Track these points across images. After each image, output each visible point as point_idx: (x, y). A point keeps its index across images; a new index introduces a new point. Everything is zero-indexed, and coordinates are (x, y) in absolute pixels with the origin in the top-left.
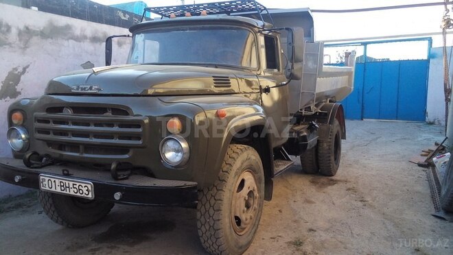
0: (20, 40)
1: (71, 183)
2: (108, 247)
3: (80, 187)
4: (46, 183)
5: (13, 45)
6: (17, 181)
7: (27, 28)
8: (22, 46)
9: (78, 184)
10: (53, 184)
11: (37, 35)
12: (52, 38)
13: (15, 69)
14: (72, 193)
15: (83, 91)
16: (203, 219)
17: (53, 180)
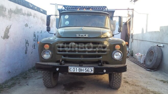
1: (84, 69)
3: (88, 70)
4: (72, 69)
5: (7, 16)
6: (57, 70)
7: (11, 9)
8: (10, 17)
11: (13, 13)
12: (17, 14)
13: (8, 27)
17: (75, 68)
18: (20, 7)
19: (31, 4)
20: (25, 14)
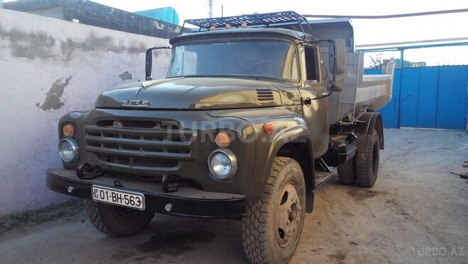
0: (63, 52)
1: (123, 195)
2: (153, 257)
3: (132, 199)
4: (98, 193)
5: (57, 57)
6: (70, 191)
7: (70, 41)
8: (65, 58)
9: (130, 195)
10: (106, 194)
11: (78, 47)
12: (93, 50)
13: (59, 81)
14: (124, 204)
15: (133, 106)
16: (248, 232)
17: (105, 191)
18: (102, 32)
19: (160, 22)
20: (124, 48)
